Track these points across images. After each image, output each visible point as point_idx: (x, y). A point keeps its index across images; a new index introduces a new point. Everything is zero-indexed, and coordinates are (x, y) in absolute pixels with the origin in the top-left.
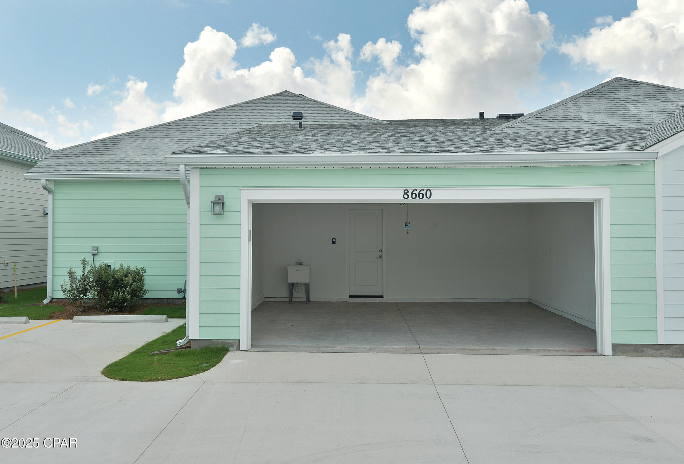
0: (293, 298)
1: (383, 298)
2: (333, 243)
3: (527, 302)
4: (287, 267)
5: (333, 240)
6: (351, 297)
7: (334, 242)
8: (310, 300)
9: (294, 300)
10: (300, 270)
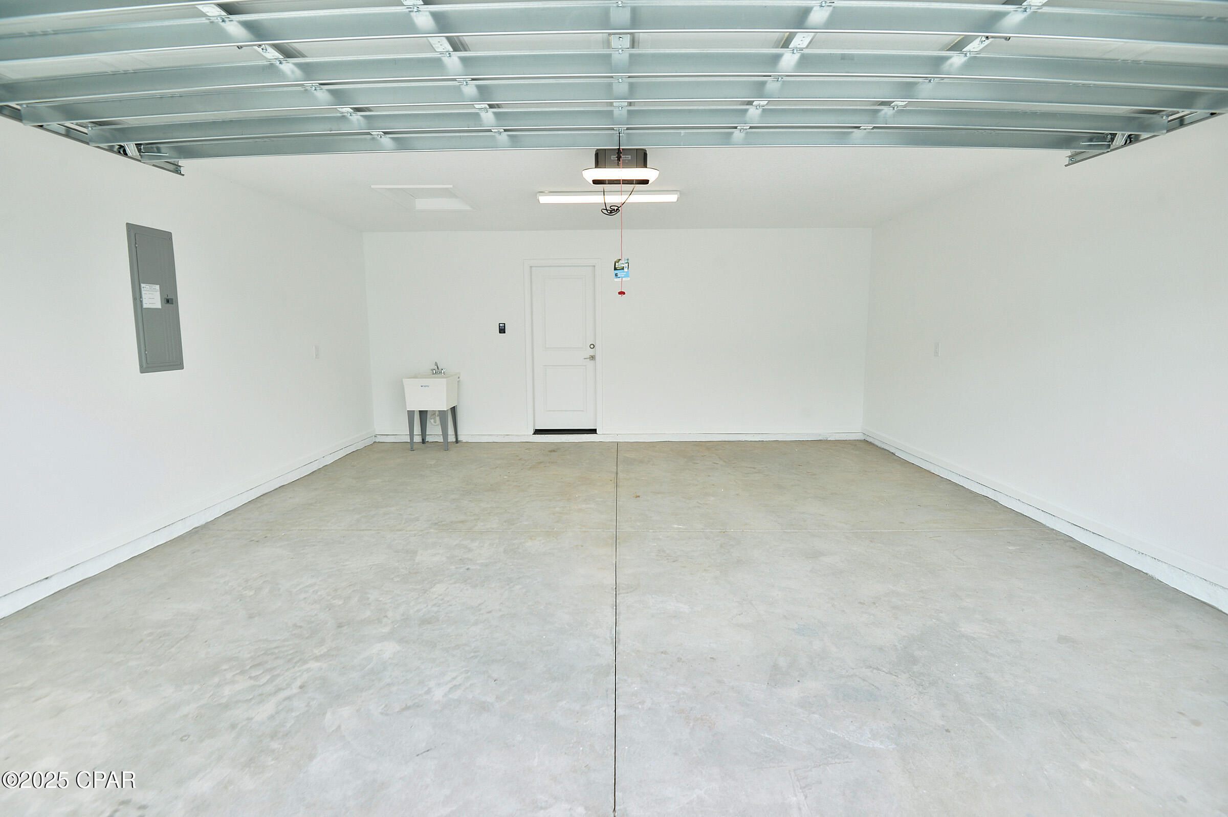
0: (427, 437)
1: (596, 433)
2: (500, 333)
3: (860, 441)
4: (402, 381)
5: (499, 326)
6: (538, 432)
7: (502, 330)
8: (459, 439)
9: (428, 439)
10: (428, 386)
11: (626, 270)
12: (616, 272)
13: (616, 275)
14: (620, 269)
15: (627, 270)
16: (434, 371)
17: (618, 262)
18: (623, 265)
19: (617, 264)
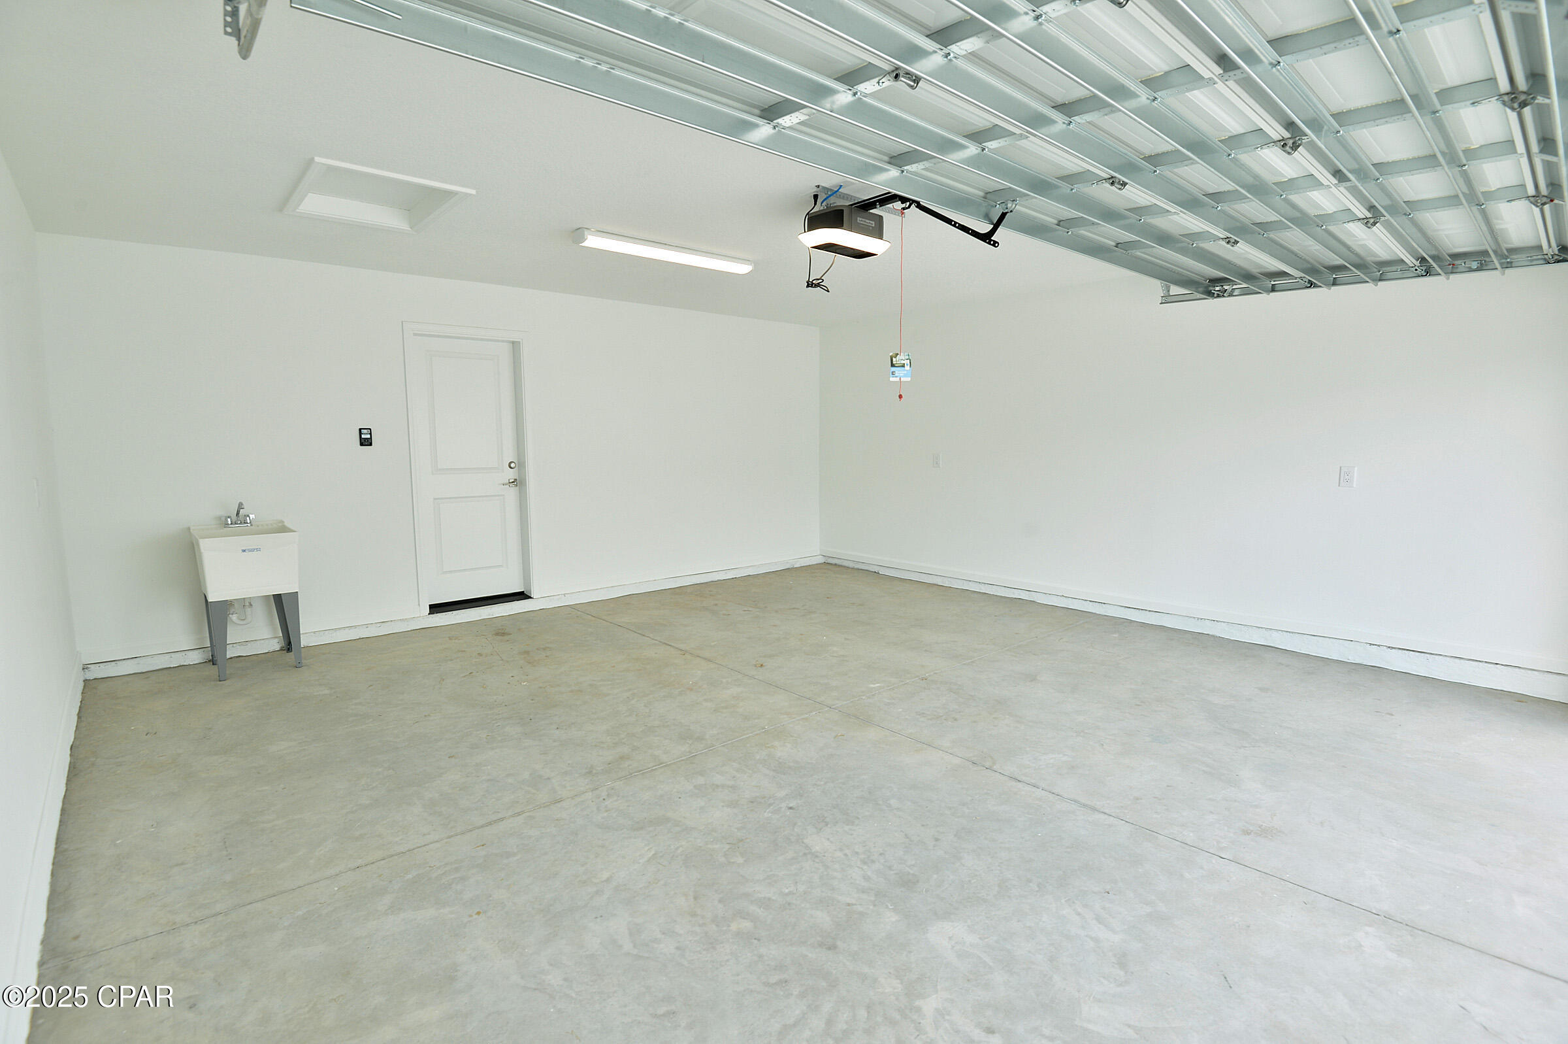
1: (529, 598)
2: (362, 445)
3: (823, 563)
5: (361, 434)
6: (435, 608)
7: (366, 441)
10: (258, 550)
11: (907, 368)
12: (893, 369)
13: (893, 373)
14: (899, 367)
15: (909, 368)
16: (229, 520)
17: (895, 357)
18: (903, 362)
19: (894, 359)
